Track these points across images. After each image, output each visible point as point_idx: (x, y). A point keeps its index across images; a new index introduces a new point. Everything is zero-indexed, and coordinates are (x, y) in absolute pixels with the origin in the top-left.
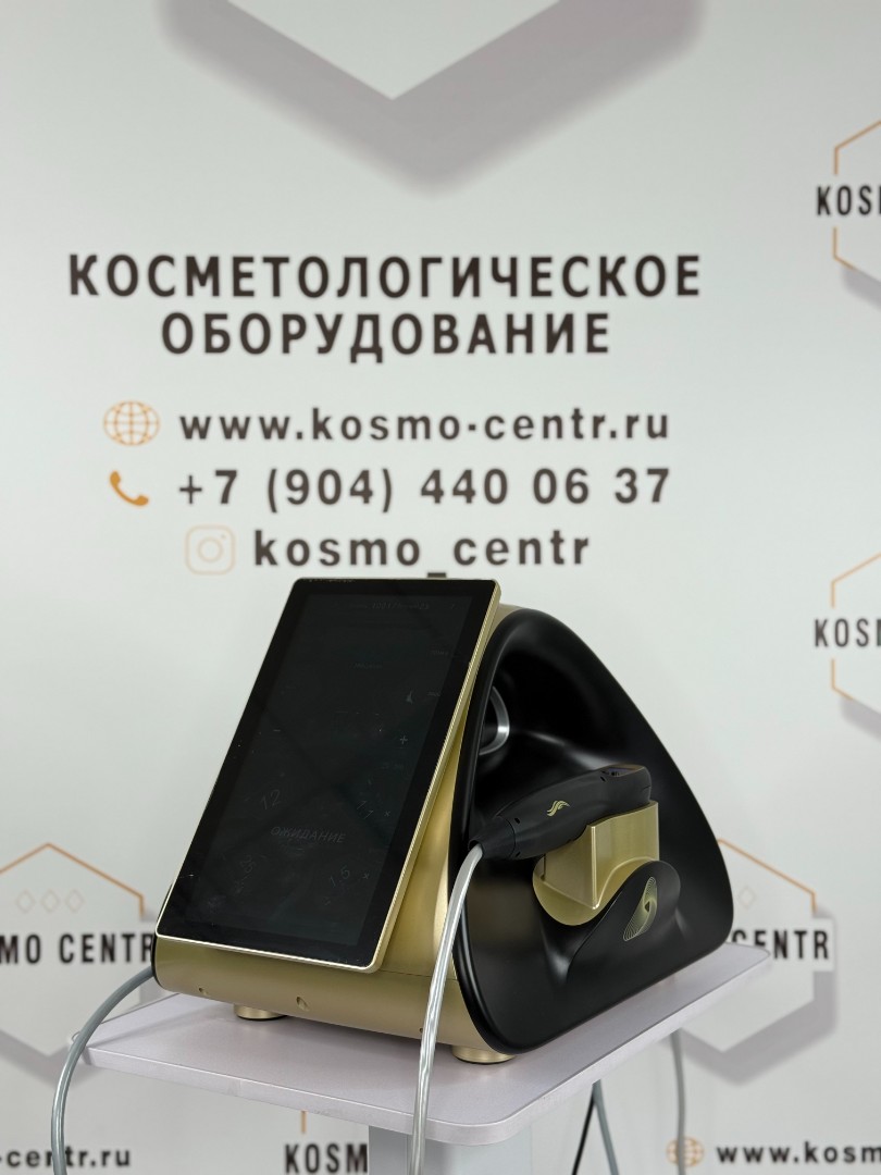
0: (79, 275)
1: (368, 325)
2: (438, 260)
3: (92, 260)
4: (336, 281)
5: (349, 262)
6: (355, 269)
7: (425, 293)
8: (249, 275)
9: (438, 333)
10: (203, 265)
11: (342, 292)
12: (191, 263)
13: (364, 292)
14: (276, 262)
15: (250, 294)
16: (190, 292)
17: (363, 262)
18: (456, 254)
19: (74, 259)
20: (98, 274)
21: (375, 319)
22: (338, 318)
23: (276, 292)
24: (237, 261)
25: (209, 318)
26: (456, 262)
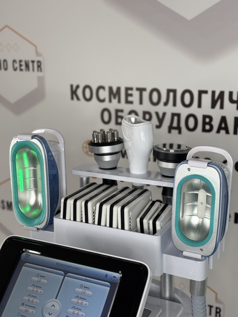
0: (73, 92)
1: (176, 118)
2: (206, 92)
3: (78, 87)
4: (164, 99)
5: (169, 91)
6: (171, 94)
7: (200, 106)
8: (131, 95)
9: (204, 123)
10: (115, 90)
11: (166, 104)
12: (111, 89)
13: (175, 104)
14: (141, 90)
15: (131, 102)
16: (110, 101)
17: (174, 91)
18: (214, 89)
19: (72, 86)
20: (80, 92)
21: (179, 115)
22: (164, 114)
23: (141, 102)
24: (127, 89)
25: (117, 111)
26: (213, 93)
